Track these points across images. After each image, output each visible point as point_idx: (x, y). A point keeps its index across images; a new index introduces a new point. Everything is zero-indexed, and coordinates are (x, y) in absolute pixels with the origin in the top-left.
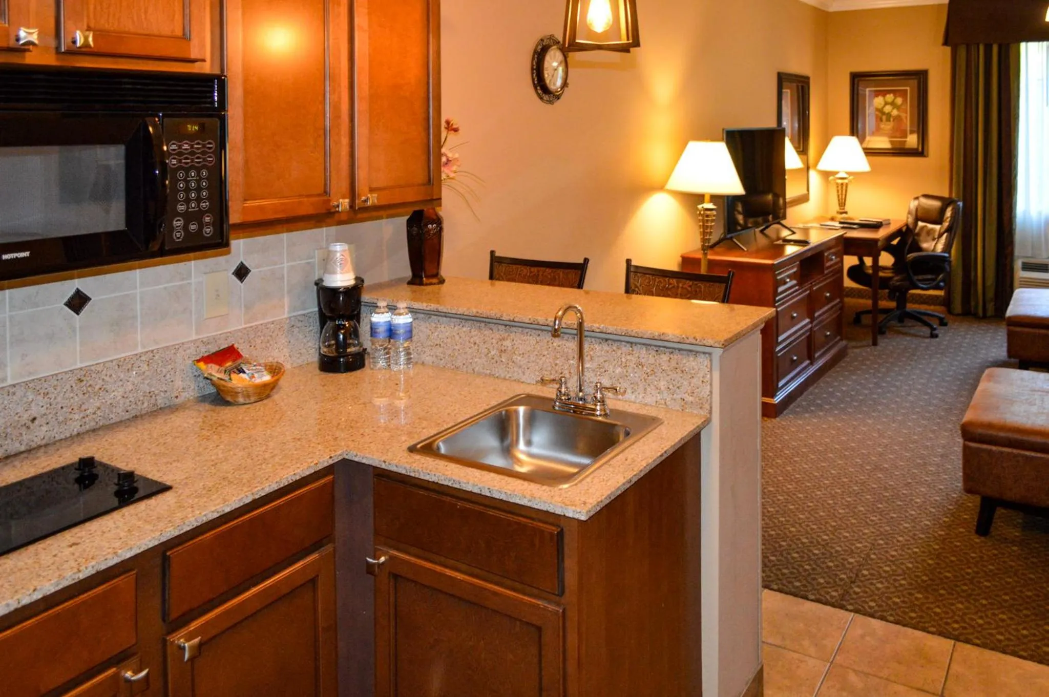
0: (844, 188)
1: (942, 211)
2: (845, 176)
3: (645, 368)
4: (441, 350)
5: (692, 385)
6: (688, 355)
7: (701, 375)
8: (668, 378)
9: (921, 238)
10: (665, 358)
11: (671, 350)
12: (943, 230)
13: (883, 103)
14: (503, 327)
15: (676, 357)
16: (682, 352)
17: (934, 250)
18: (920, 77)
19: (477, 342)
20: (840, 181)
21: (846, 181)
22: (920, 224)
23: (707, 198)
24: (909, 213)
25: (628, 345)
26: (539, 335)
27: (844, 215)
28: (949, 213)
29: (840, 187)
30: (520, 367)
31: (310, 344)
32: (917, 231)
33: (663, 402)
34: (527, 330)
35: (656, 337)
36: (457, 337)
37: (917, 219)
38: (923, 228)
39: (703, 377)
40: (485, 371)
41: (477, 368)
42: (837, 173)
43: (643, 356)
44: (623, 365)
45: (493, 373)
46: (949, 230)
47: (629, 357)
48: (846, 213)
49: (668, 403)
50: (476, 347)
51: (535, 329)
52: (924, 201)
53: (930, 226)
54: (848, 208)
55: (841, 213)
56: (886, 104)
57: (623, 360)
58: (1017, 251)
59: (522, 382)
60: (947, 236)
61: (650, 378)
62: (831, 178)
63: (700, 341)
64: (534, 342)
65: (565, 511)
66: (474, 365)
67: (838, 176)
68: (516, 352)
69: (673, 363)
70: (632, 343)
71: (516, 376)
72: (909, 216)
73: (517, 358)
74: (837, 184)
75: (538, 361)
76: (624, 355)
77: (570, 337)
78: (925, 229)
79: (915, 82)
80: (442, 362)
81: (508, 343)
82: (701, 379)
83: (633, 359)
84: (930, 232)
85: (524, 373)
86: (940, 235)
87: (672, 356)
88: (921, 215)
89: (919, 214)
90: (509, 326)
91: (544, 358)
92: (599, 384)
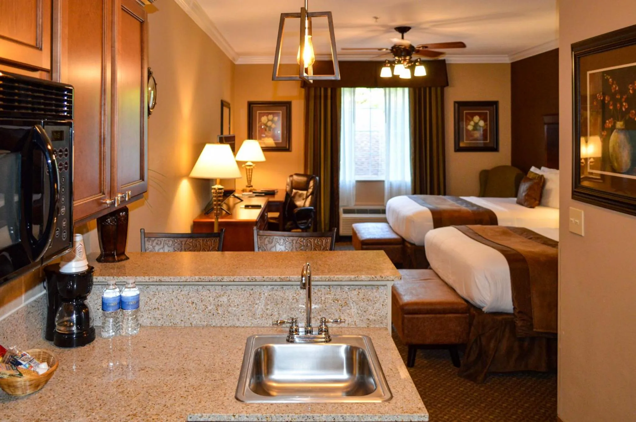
0: (251, 171)
1: (308, 183)
2: (251, 164)
3: (340, 302)
4: (158, 312)
5: (375, 308)
6: (372, 289)
7: (382, 301)
8: (358, 306)
9: (295, 199)
10: (355, 293)
11: (359, 287)
12: (309, 194)
13: (267, 120)
14: (220, 287)
15: (363, 291)
16: (368, 287)
17: (304, 206)
18: (287, 106)
19: (195, 301)
20: (248, 167)
21: (252, 167)
22: (294, 191)
23: (218, 181)
24: (287, 185)
25: (327, 287)
26: (252, 289)
27: (251, 188)
28: (311, 183)
29: (248, 171)
30: (235, 315)
31: (38, 326)
32: (292, 195)
33: (353, 323)
34: (242, 287)
35: (352, 279)
36: (175, 300)
37: (292, 188)
38: (296, 193)
39: (383, 302)
40: (203, 323)
41: (195, 322)
42: (246, 162)
43: (338, 293)
44: (323, 302)
45: (210, 323)
46: (312, 194)
47: (327, 296)
48: (252, 186)
49: (357, 323)
50: (194, 305)
51: (248, 285)
52: (295, 177)
53: (300, 192)
54: (252, 184)
55: (249, 187)
56: (269, 120)
57: (323, 298)
58: (341, 203)
59: (237, 327)
60: (311, 197)
61: (343, 308)
62: (243, 166)
63: (385, 278)
64: (248, 295)
65: (411, 418)
66: (191, 320)
67: (247, 164)
68: (232, 305)
69: (361, 296)
70: (329, 286)
71: (231, 323)
72: (287, 186)
73: (232, 309)
74: (246, 169)
75: (251, 308)
76: (323, 295)
77: (279, 287)
78: (298, 194)
79: (285, 108)
80: (160, 322)
81: (224, 299)
82: (382, 303)
83: (331, 297)
84: (300, 195)
85: (238, 320)
86: (307, 197)
87: (360, 291)
88: (295, 186)
89: (294, 185)
90: (225, 285)
91: (256, 306)
92: (324, 319)
